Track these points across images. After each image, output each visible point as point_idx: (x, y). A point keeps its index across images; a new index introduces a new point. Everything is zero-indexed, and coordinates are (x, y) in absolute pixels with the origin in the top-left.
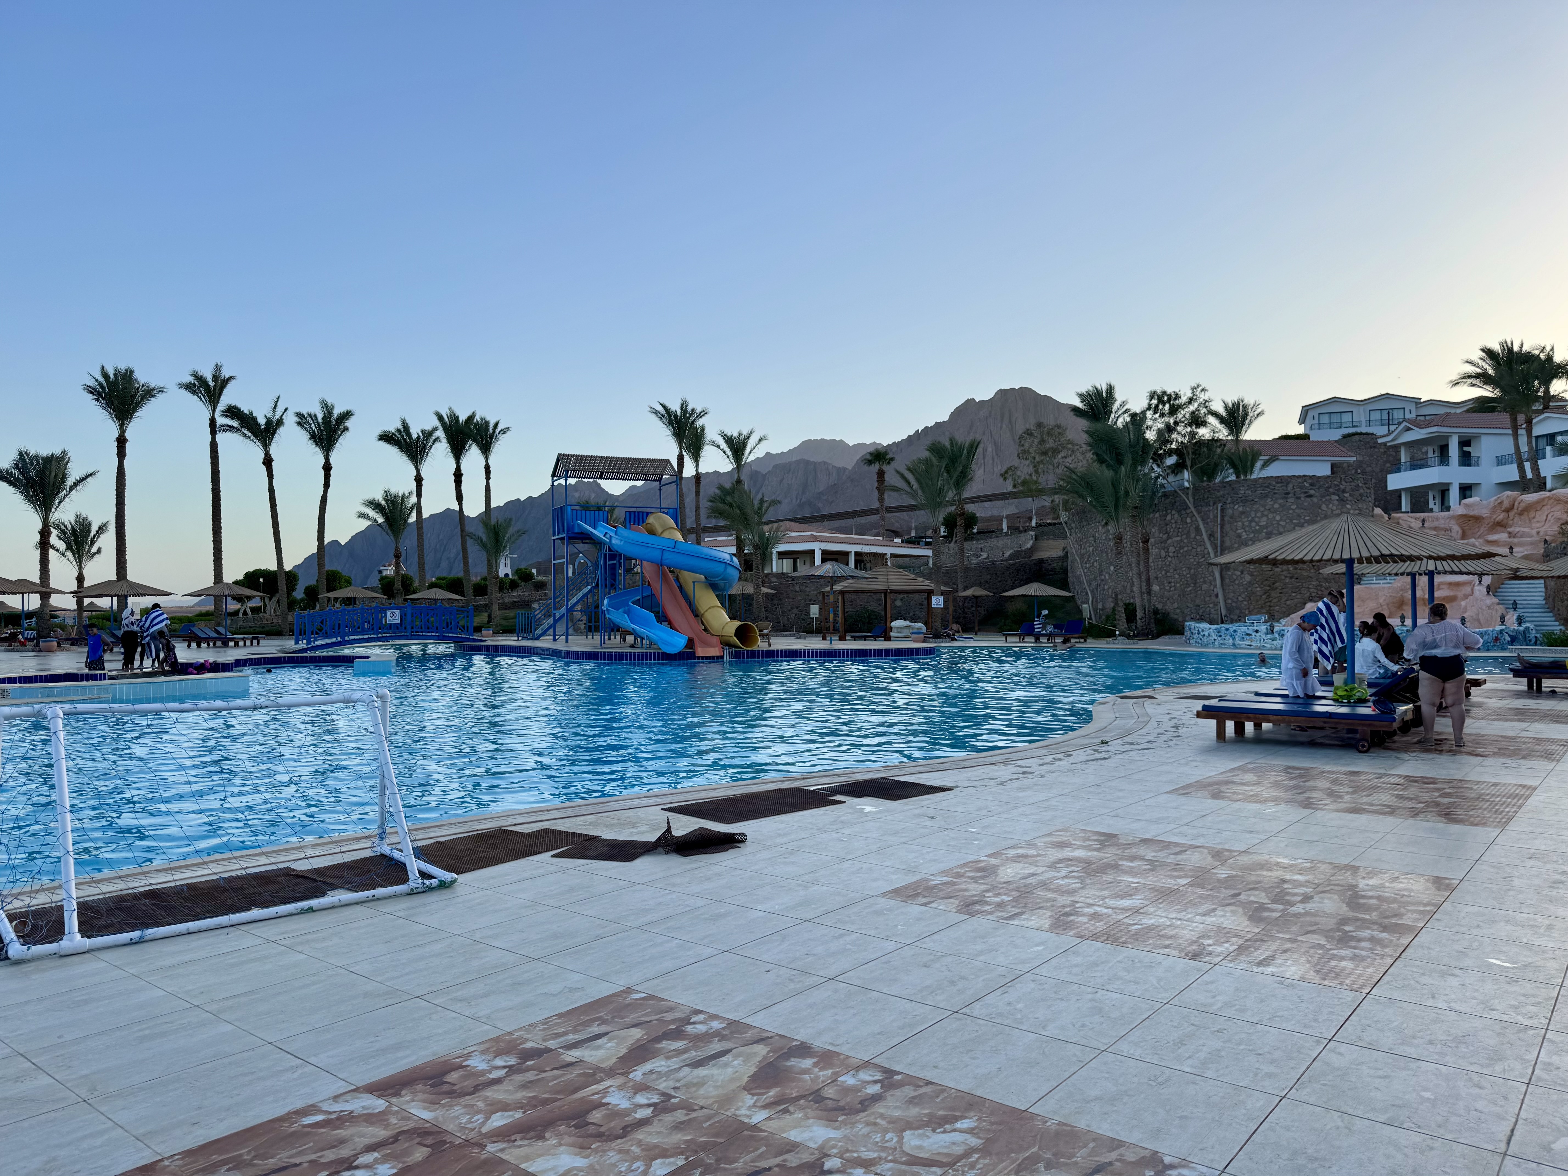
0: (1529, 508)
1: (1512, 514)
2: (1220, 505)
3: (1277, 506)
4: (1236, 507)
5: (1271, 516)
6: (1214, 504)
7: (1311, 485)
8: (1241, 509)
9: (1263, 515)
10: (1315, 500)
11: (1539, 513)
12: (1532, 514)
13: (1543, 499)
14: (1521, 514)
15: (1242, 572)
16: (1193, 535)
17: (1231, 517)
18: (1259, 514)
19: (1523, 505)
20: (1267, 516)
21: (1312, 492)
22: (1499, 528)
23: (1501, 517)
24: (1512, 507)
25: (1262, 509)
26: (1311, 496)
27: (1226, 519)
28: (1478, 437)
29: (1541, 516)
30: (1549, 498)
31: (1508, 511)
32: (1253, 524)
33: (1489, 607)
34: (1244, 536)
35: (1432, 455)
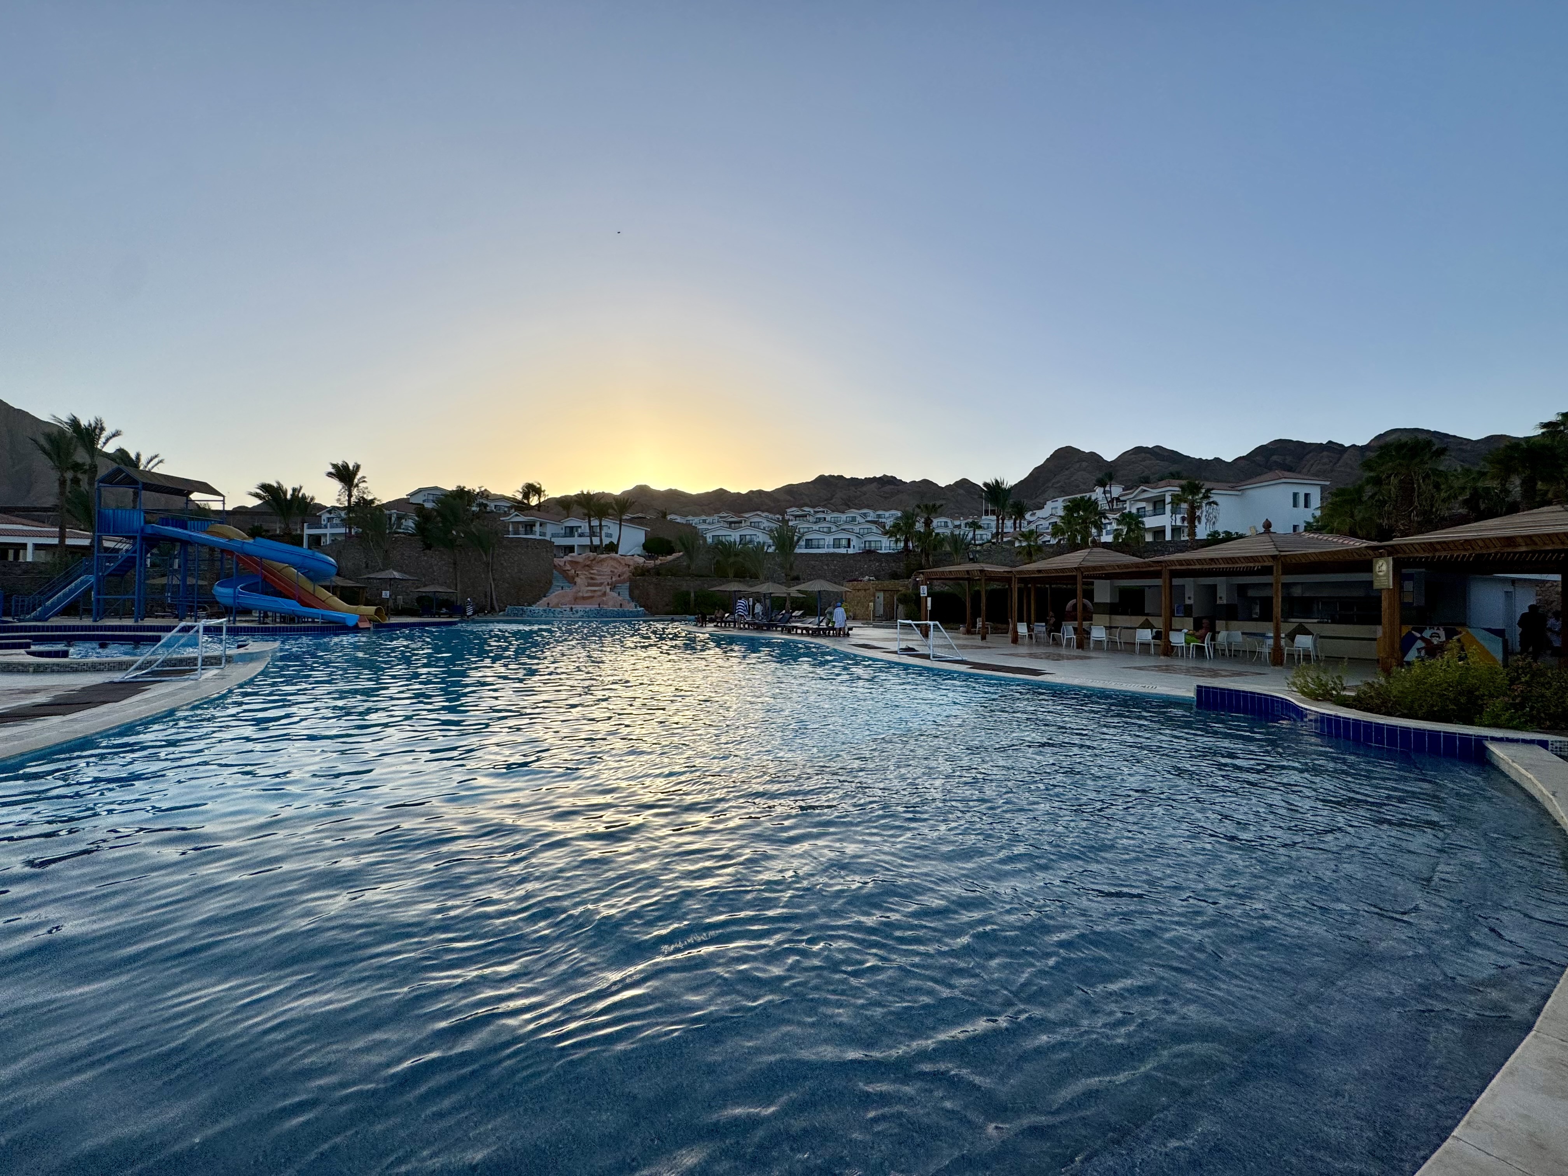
3: (523, 552)
4: (501, 550)
5: (520, 556)
8: (504, 551)
9: (516, 556)
10: (539, 550)
15: (503, 582)
18: (514, 555)
19: (599, 559)
20: (518, 556)
24: (594, 559)
25: (516, 552)
26: (537, 548)
28: (544, 523)
32: (511, 559)
33: (620, 600)
35: (522, 529)
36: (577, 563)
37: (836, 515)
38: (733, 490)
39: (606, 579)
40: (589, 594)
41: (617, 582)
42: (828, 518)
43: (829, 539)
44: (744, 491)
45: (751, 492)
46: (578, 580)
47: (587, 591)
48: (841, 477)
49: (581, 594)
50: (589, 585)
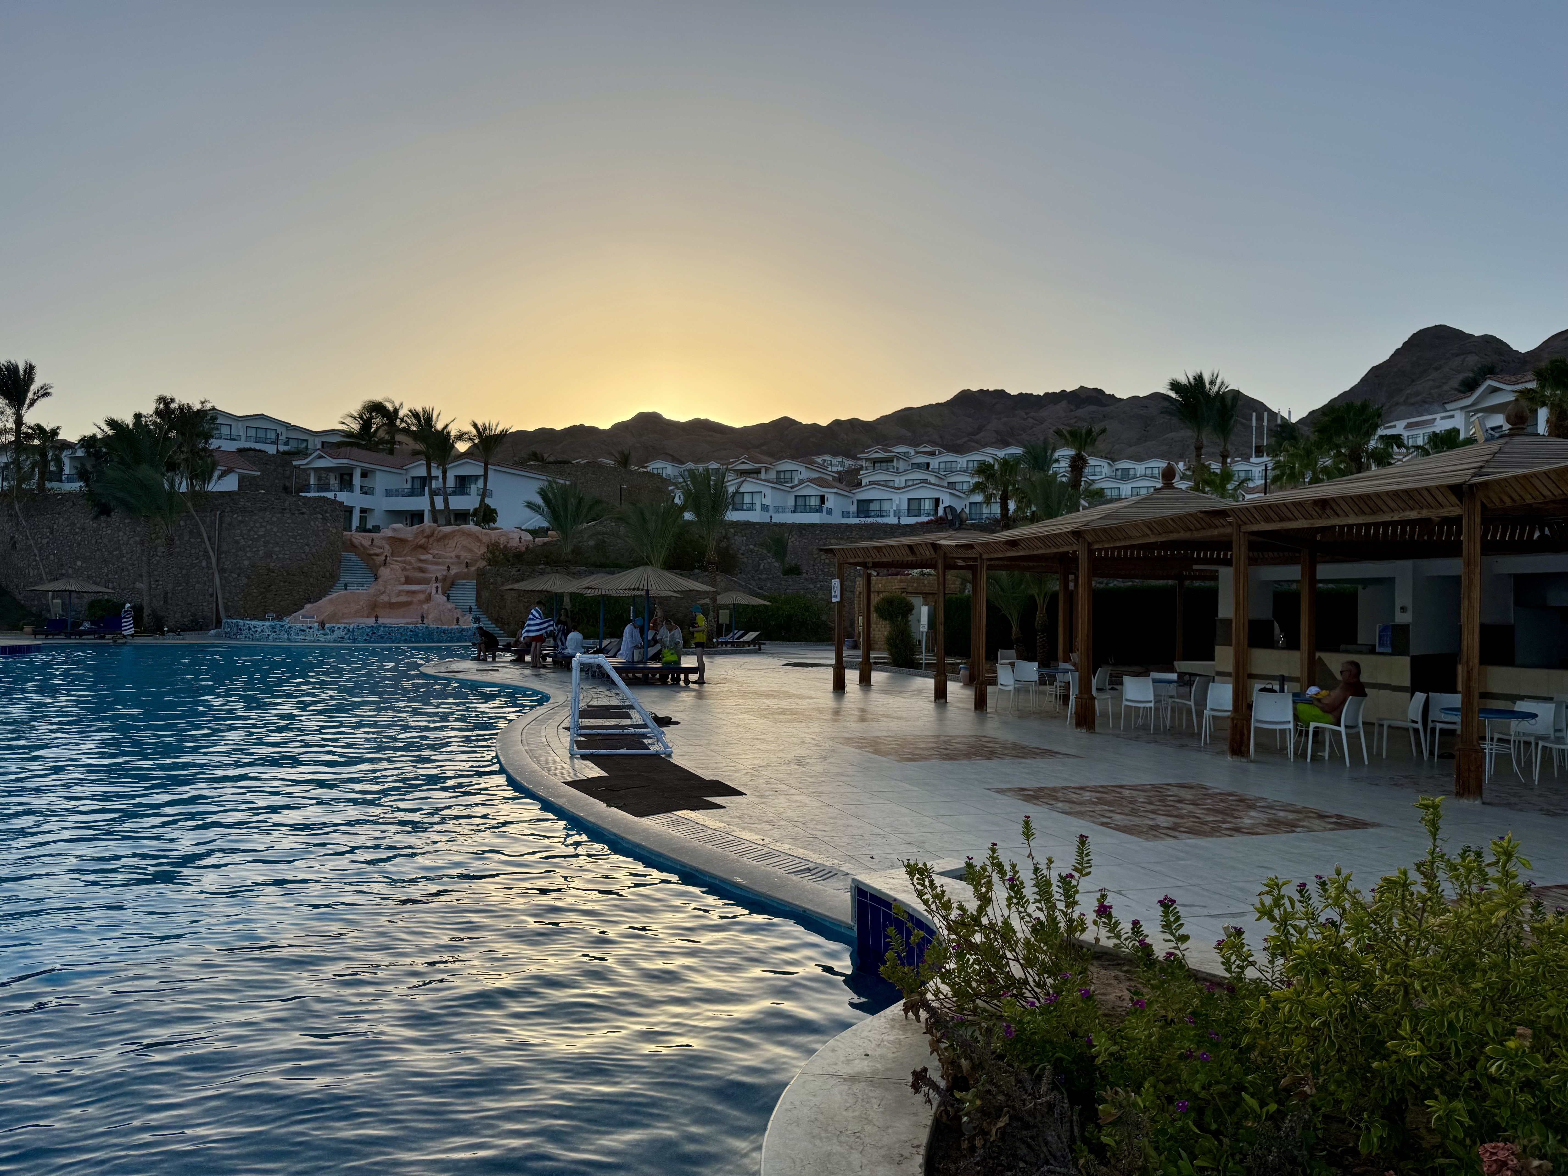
0: (446, 536)
1: (431, 540)
2: (218, 512)
3: (274, 519)
4: (235, 516)
5: (269, 527)
6: (212, 511)
7: (304, 504)
8: (240, 518)
9: (261, 526)
10: (306, 516)
11: (451, 541)
12: (446, 541)
13: (454, 531)
14: (438, 541)
15: (239, 575)
16: (186, 538)
17: (229, 525)
18: (258, 525)
19: (441, 534)
20: (265, 527)
21: (304, 510)
22: (420, 550)
23: (423, 541)
24: (432, 534)
25: (261, 520)
26: (303, 513)
27: (224, 525)
28: (373, 471)
29: (452, 544)
30: (458, 531)
31: (428, 537)
32: (252, 533)
33: (450, 610)
34: (242, 543)
35: (334, 481)
36: (402, 541)
37: (949, 457)
38: (805, 419)
39: (439, 571)
40: (403, 599)
41: (457, 576)
42: (934, 463)
43: (900, 500)
44: (824, 422)
45: (837, 423)
46: (384, 572)
47: (399, 594)
48: (1000, 394)
49: (384, 598)
50: (408, 581)
